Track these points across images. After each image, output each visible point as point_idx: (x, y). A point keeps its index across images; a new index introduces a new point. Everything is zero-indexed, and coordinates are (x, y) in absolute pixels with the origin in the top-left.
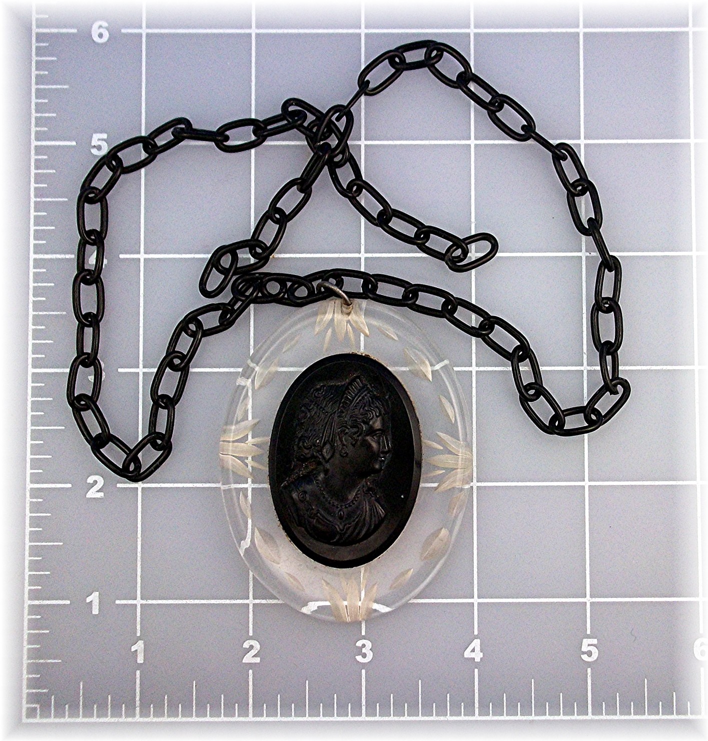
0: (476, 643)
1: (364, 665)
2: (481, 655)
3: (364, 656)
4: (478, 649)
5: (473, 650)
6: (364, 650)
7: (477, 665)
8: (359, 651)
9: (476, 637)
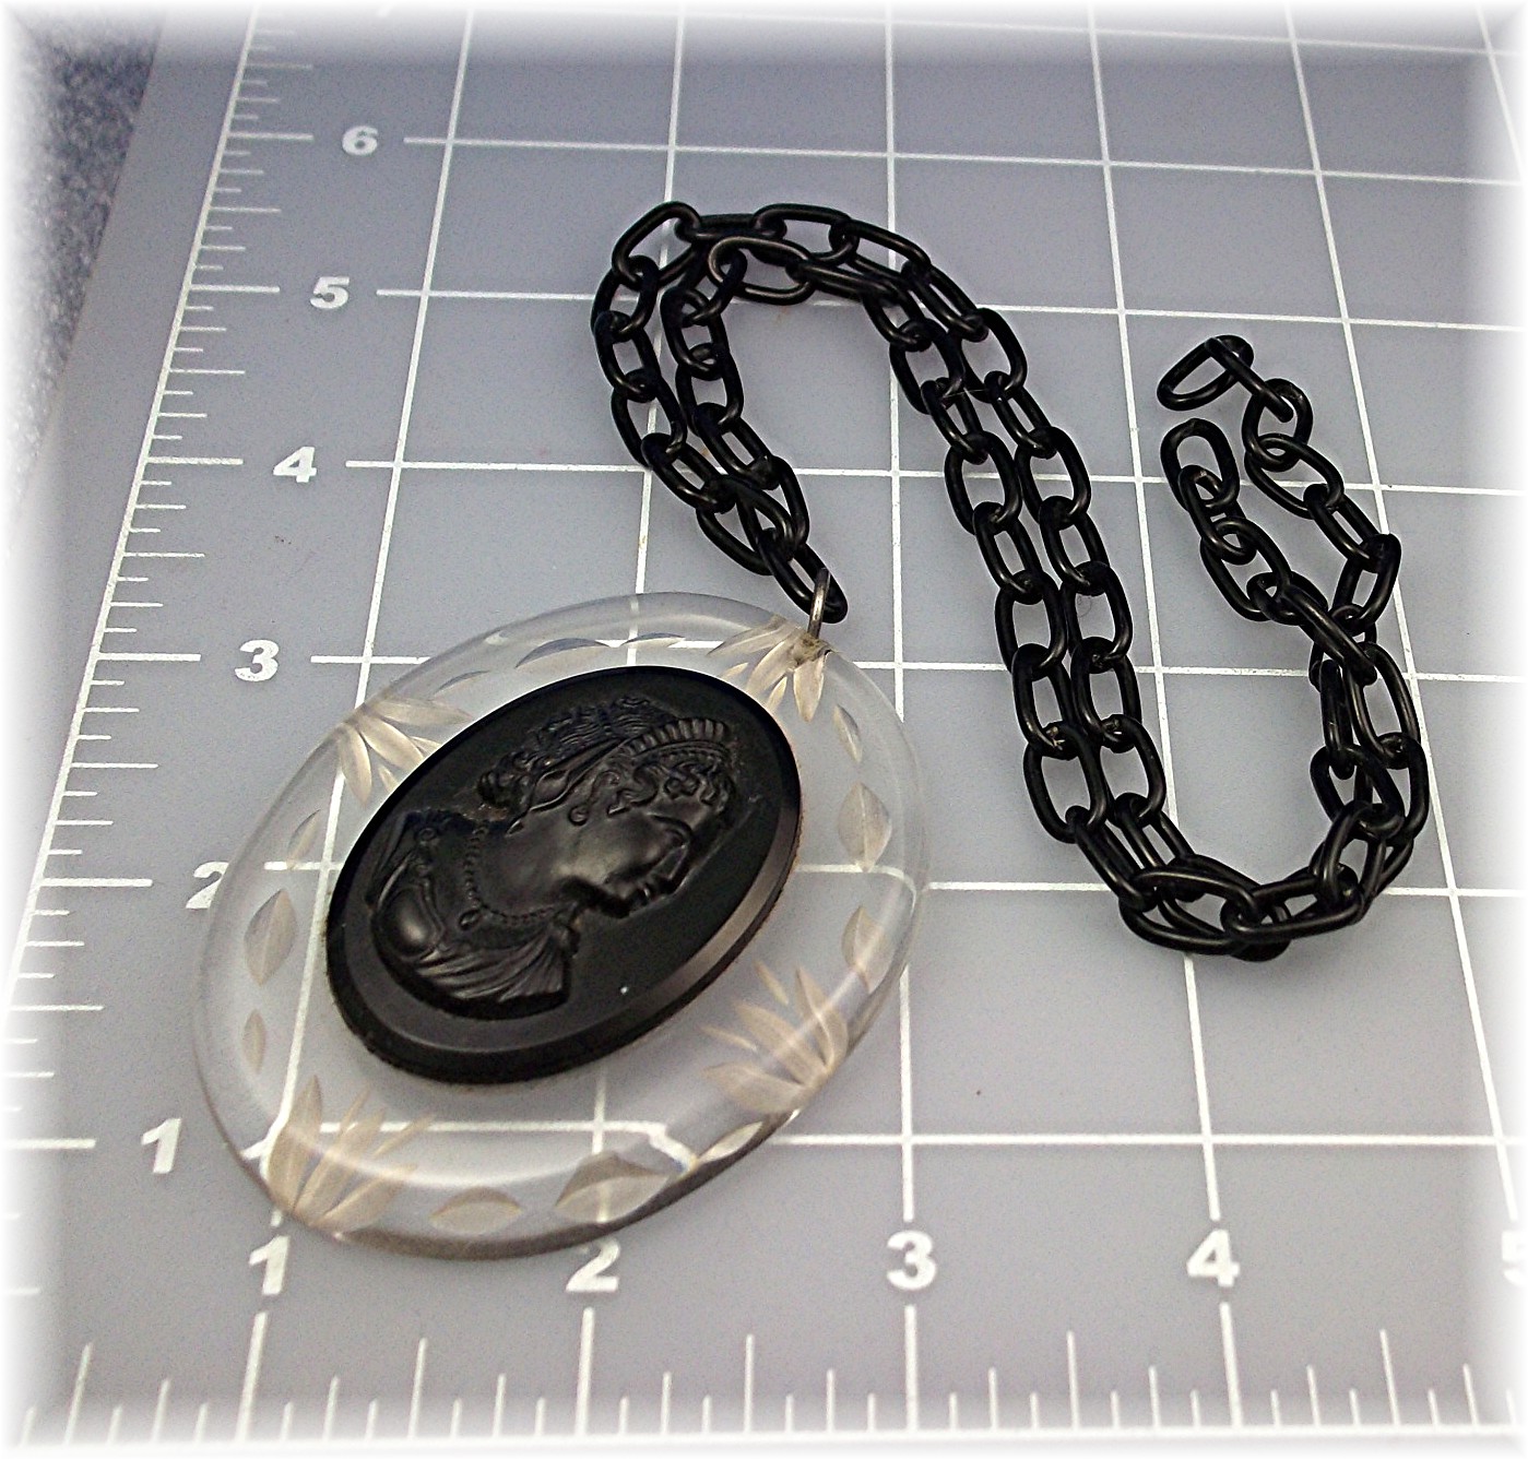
0: (1219, 1240)
1: (910, 1296)
2: (1235, 1269)
3: (912, 1271)
4: (1224, 1253)
5: (1212, 1258)
6: (910, 1258)
7: (1226, 1294)
8: (898, 1259)
9: (1216, 1226)
